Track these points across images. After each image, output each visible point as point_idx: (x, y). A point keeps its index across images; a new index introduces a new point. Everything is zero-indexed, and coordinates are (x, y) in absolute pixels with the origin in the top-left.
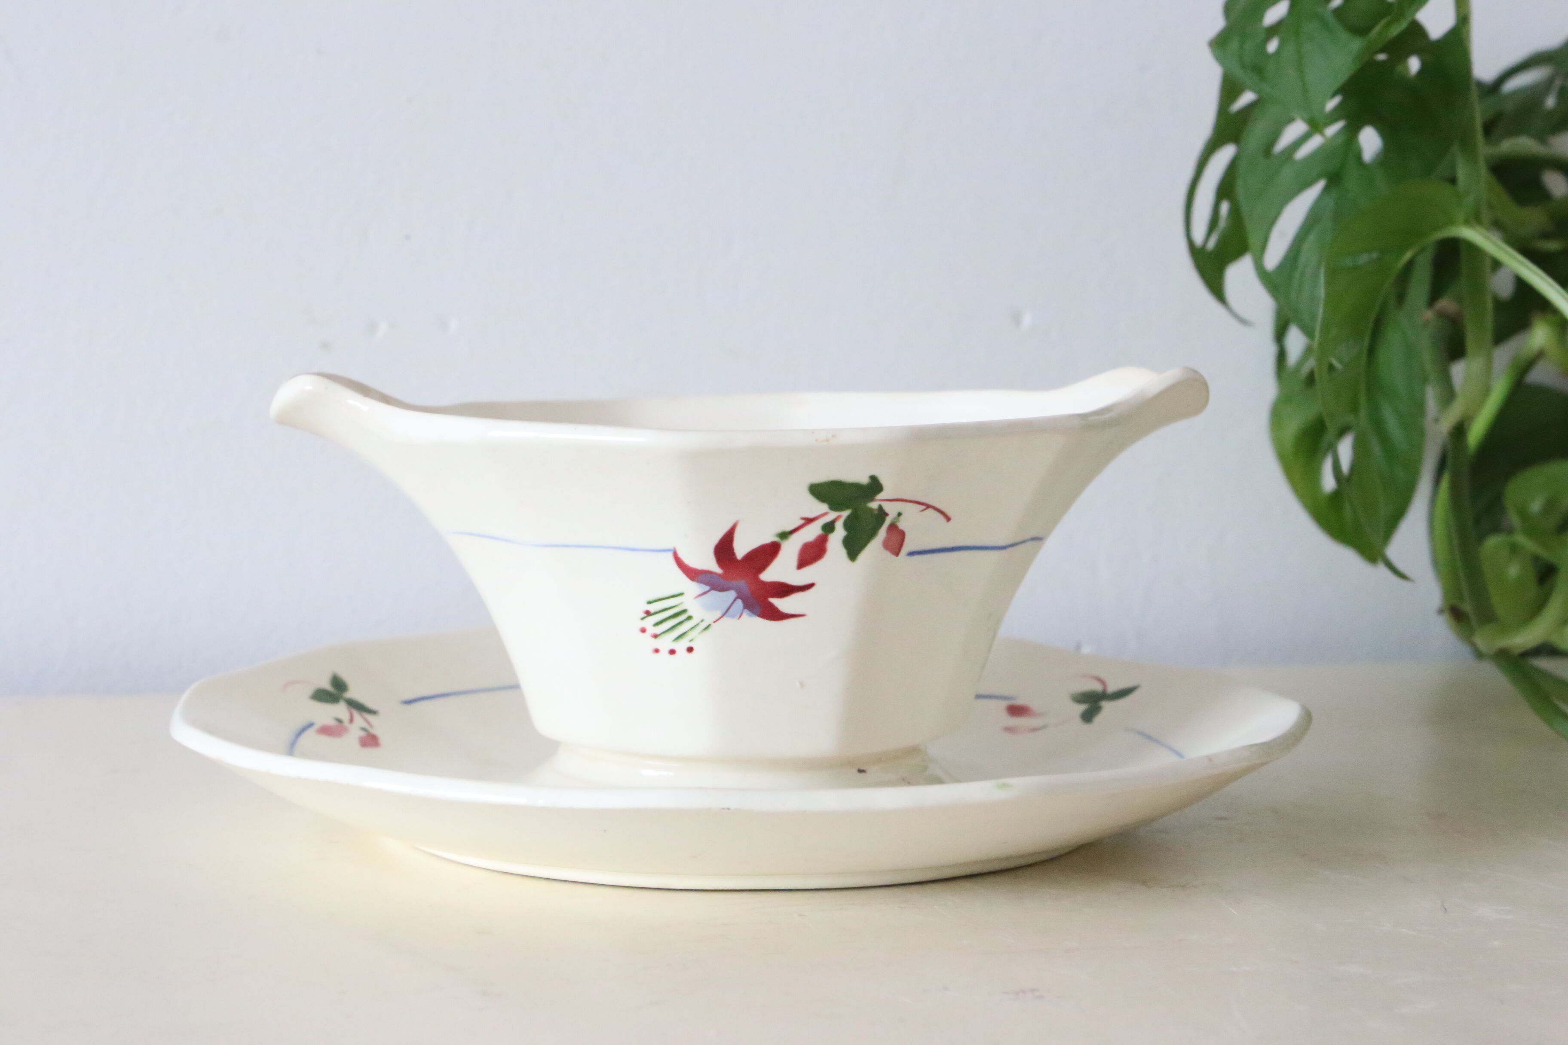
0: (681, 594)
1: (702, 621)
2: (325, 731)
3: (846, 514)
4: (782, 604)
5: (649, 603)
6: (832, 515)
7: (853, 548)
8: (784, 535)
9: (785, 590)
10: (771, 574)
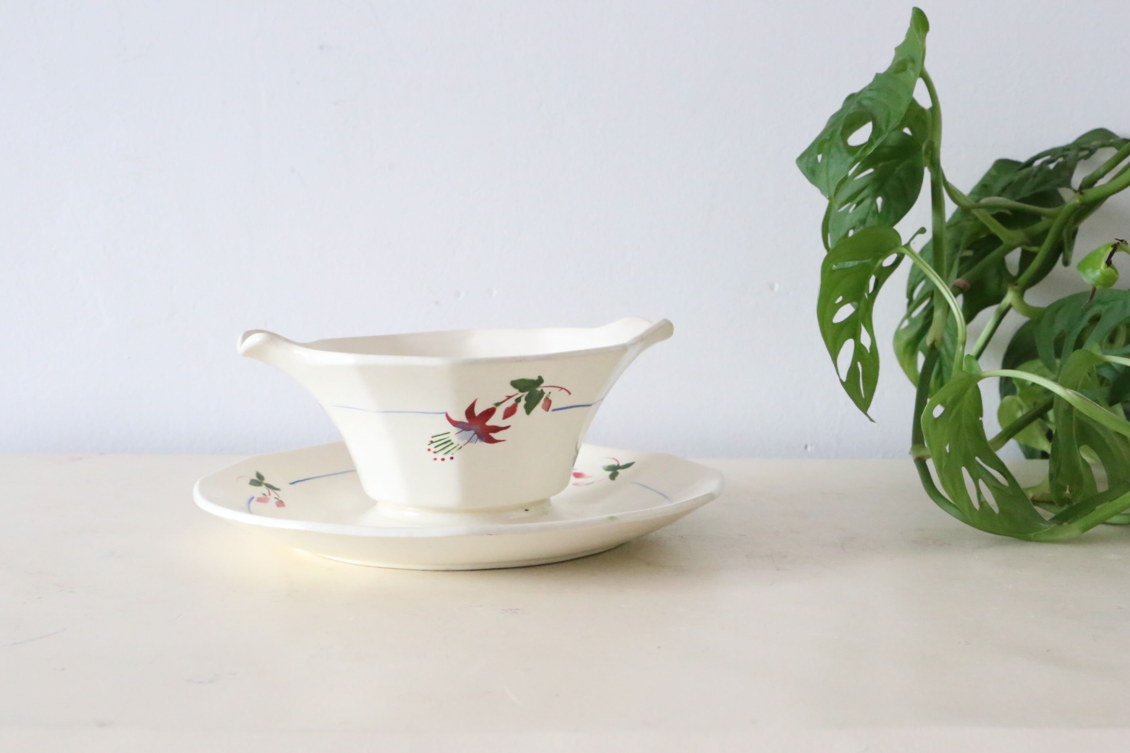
0: (449, 433)
1: (458, 445)
2: (260, 500)
3: (526, 393)
4: (495, 436)
5: (433, 437)
6: (520, 394)
7: (529, 409)
8: (498, 404)
9: (496, 429)
10: (490, 423)
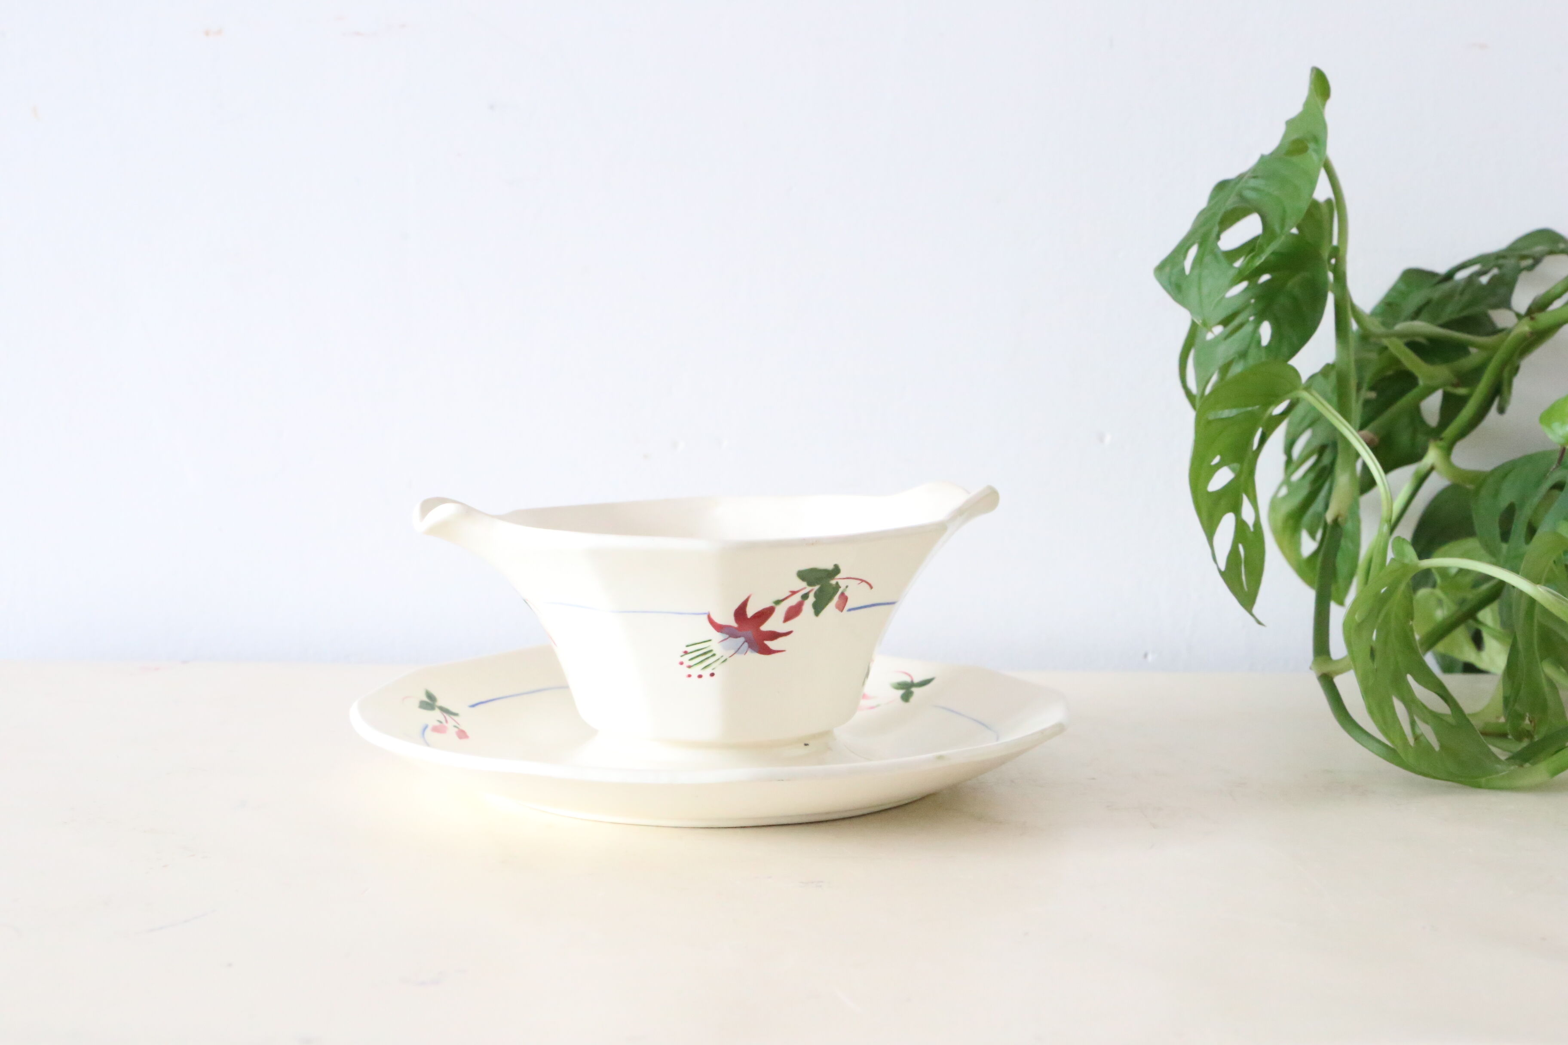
0: (710, 640)
1: (722, 656)
2: (436, 729)
3: (816, 587)
4: (772, 645)
5: (687, 646)
6: (809, 588)
7: (818, 608)
8: (778, 602)
9: (774, 636)
10: (766, 627)
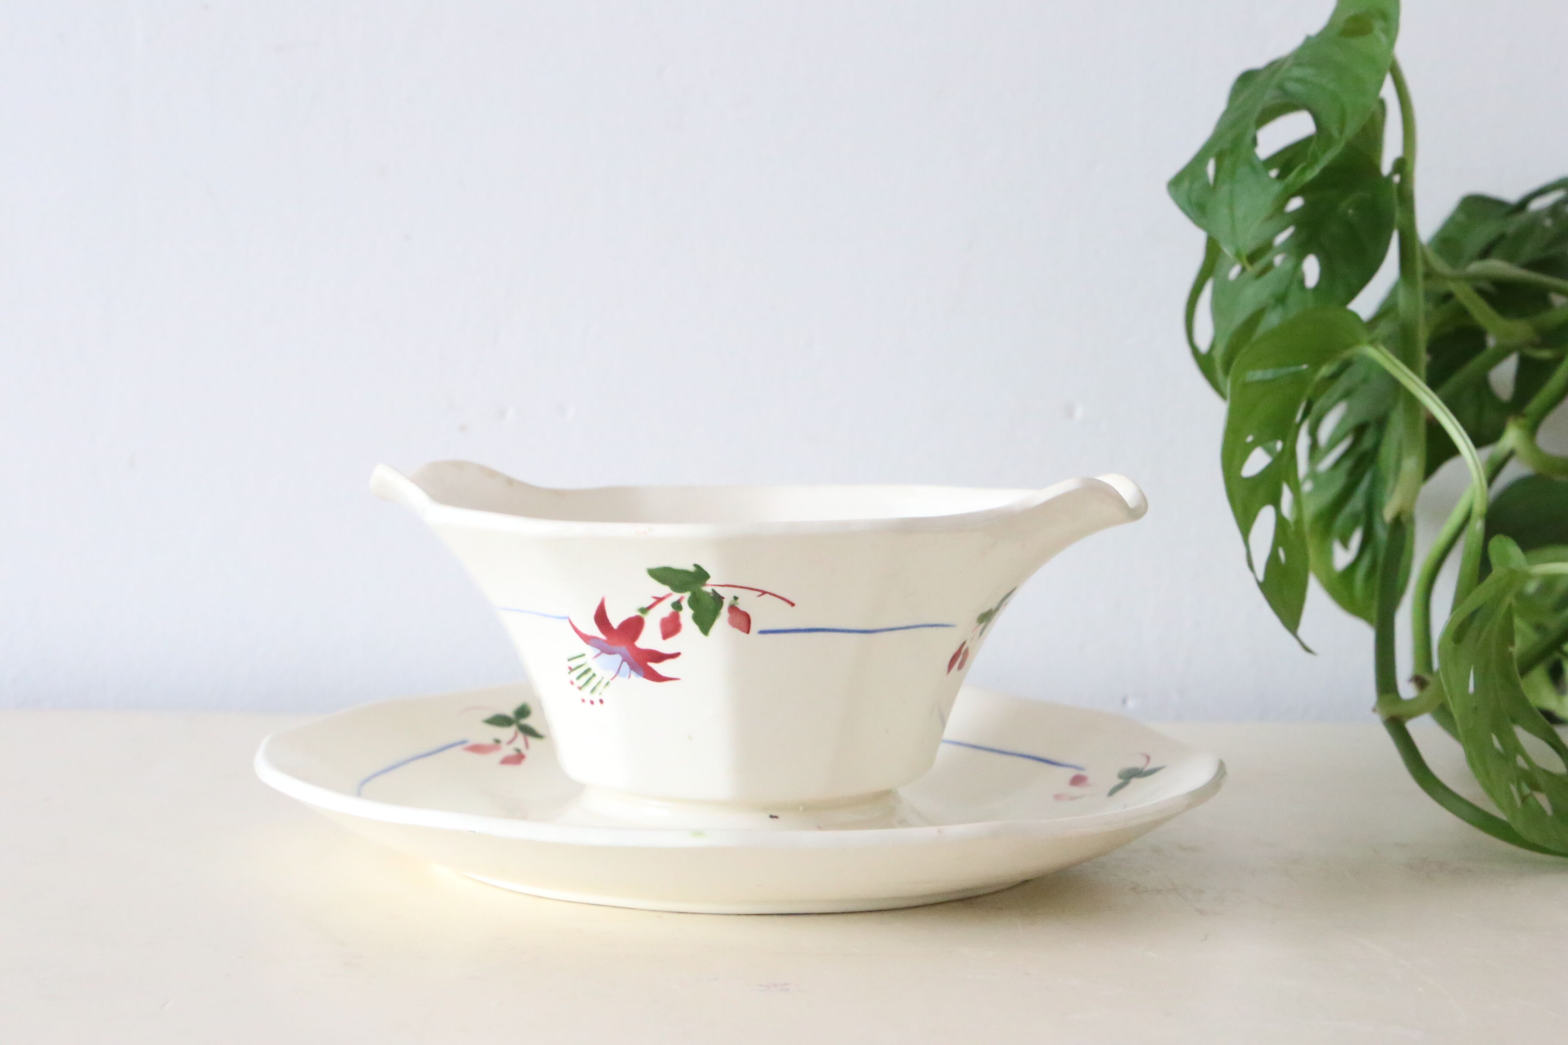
0: (584, 655)
1: (603, 678)
3: (687, 595)
4: (660, 668)
5: (569, 660)
8: (644, 610)
9: (657, 656)
10: (643, 644)
